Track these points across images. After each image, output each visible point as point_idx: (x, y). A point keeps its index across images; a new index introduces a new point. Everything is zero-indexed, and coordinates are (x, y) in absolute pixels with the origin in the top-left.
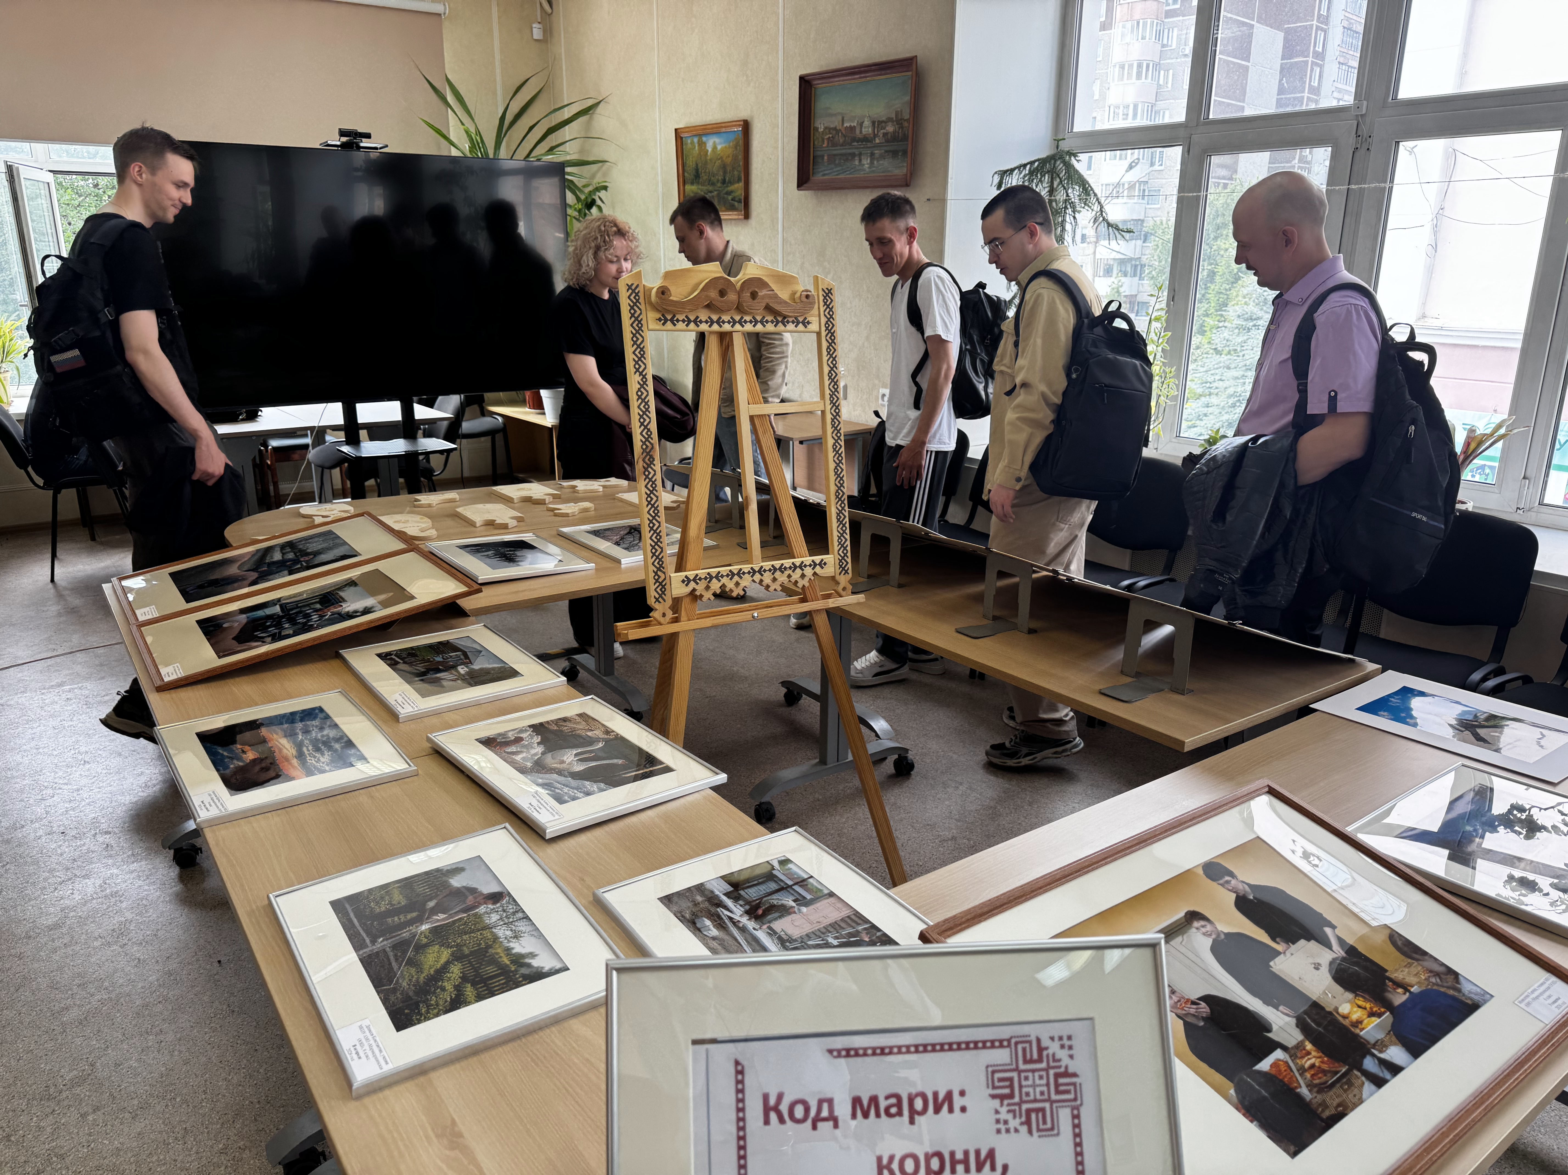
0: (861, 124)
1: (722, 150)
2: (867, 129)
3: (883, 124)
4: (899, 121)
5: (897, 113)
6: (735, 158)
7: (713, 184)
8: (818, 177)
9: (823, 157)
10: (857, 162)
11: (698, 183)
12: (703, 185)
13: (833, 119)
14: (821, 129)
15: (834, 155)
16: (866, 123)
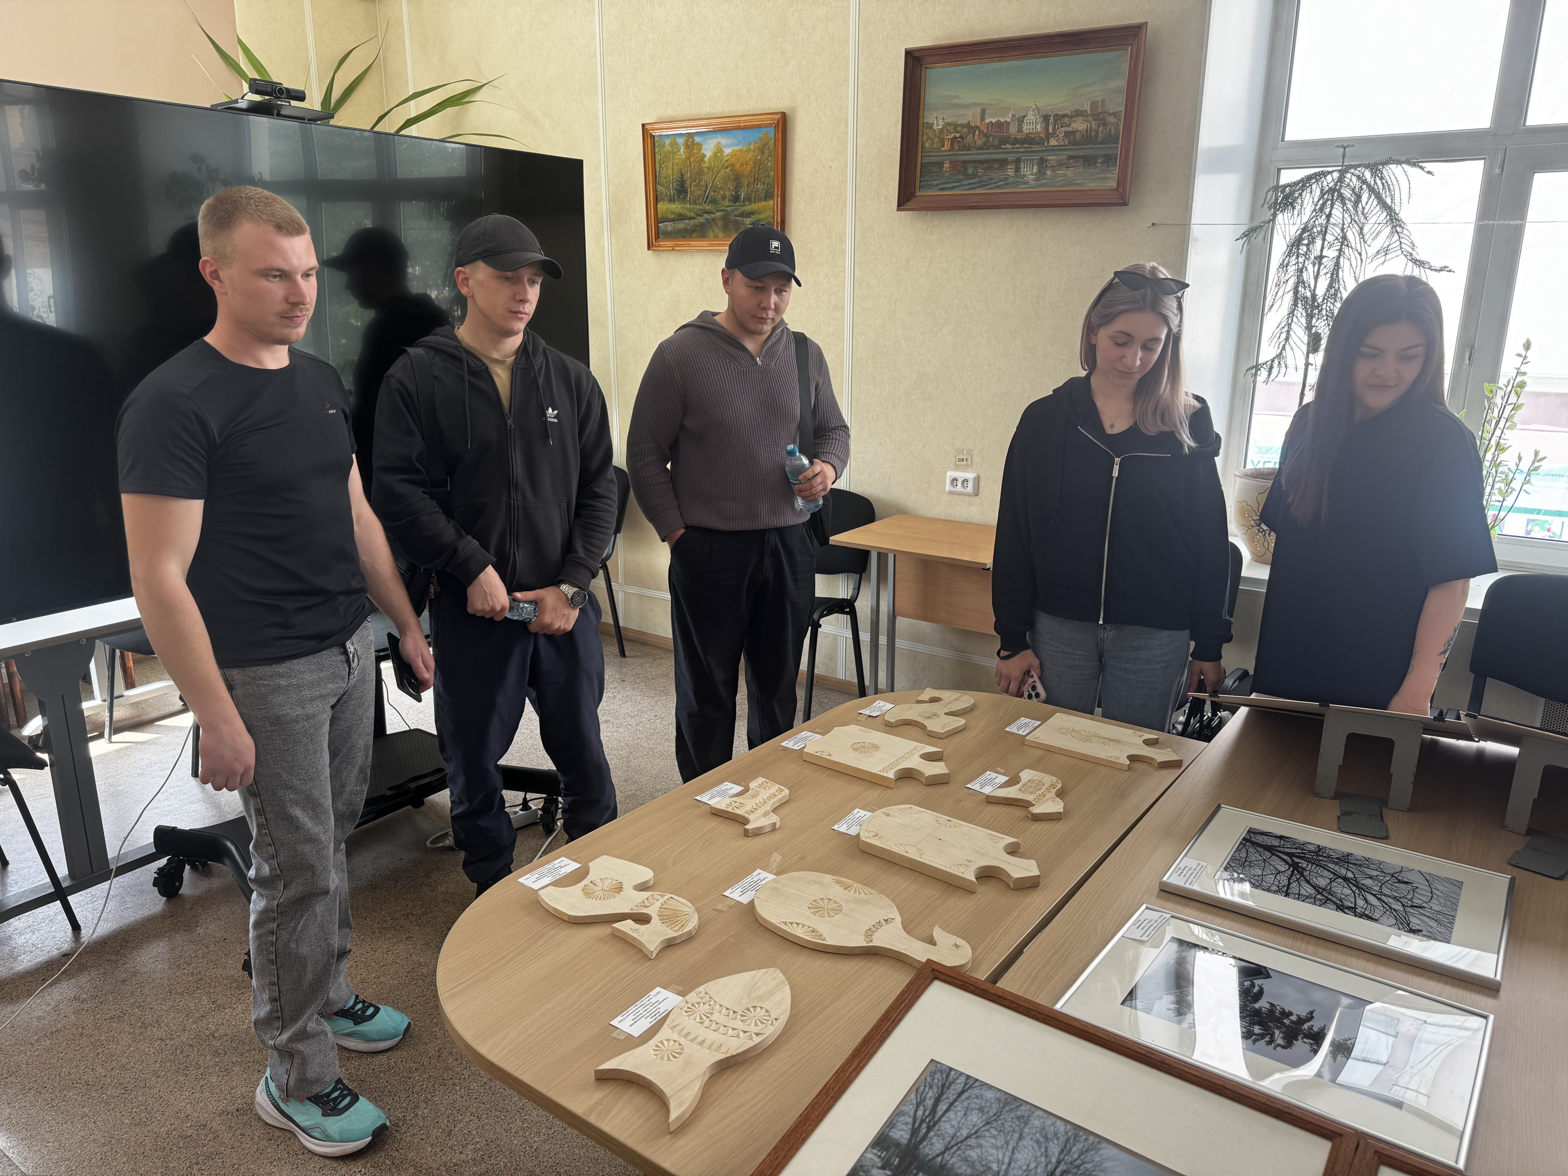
0: (1021, 120)
1: (733, 154)
2: (1033, 125)
3: (1066, 120)
4: (1098, 114)
5: (1094, 105)
6: (759, 164)
7: (714, 201)
8: (930, 194)
11: (684, 200)
12: (695, 203)
13: (962, 112)
14: (938, 125)
15: (964, 162)
16: (1031, 117)
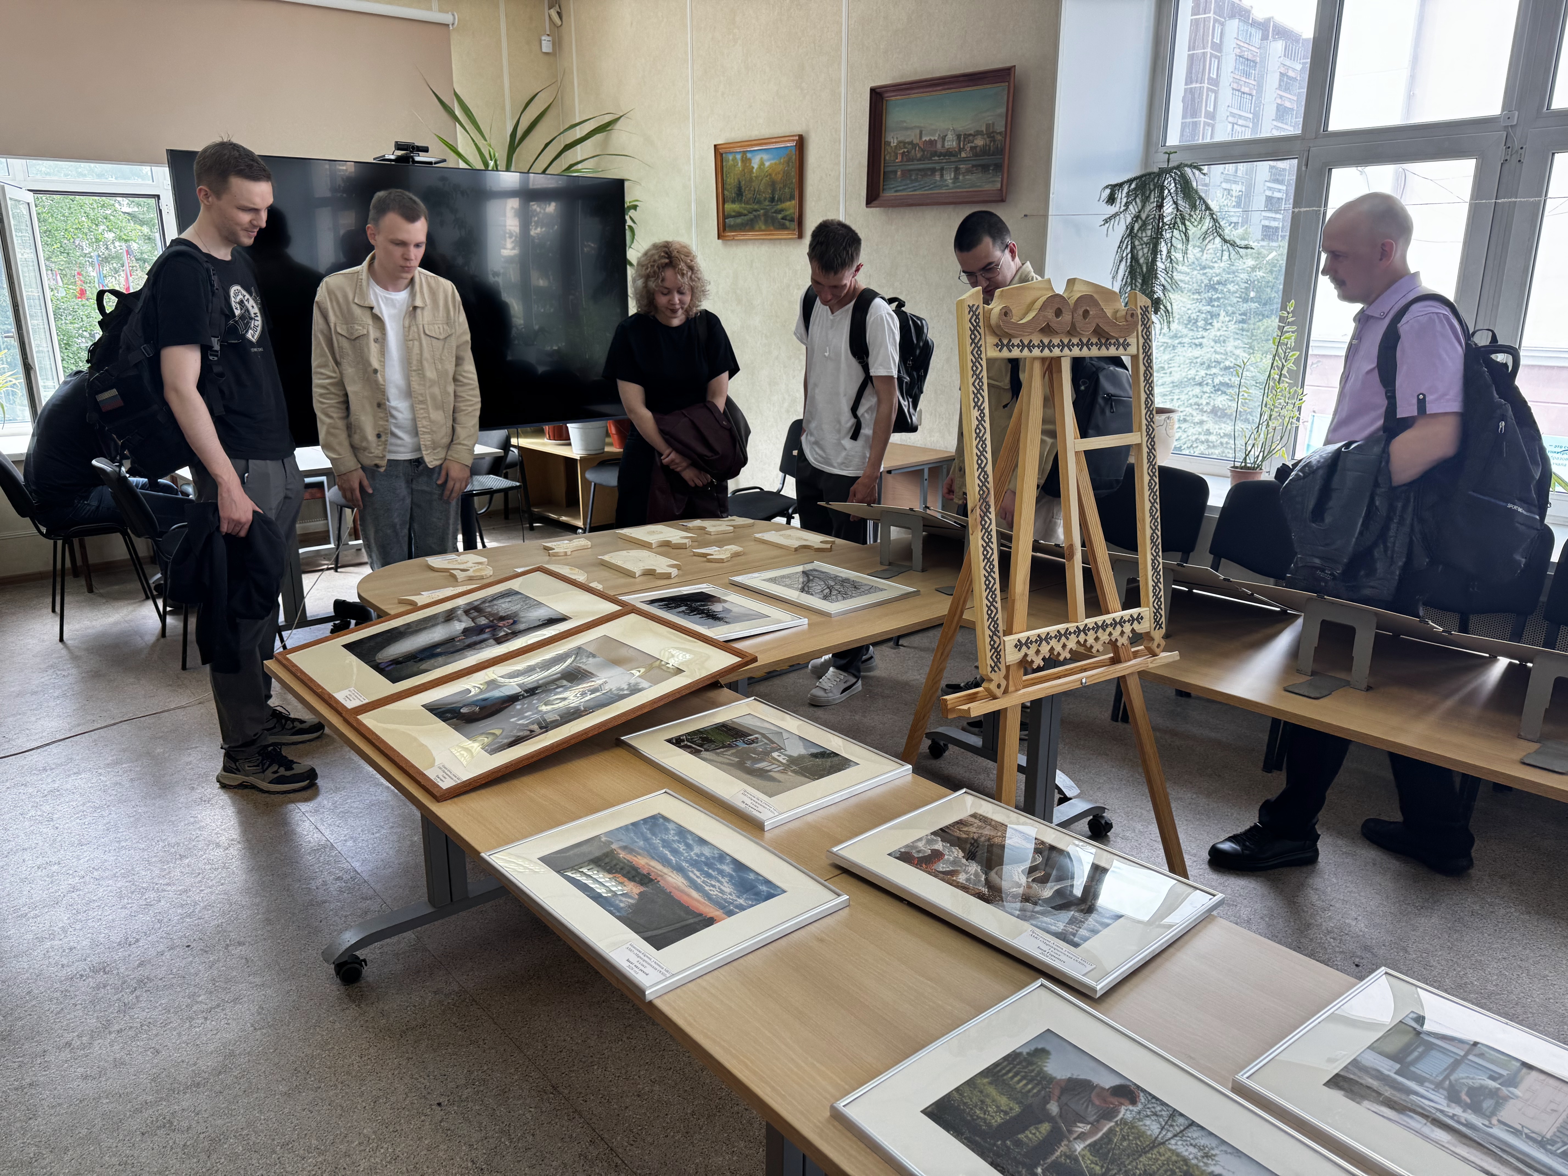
0: (944, 138)
1: (771, 166)
2: (951, 143)
3: (971, 138)
4: (990, 134)
5: (988, 126)
6: (787, 174)
7: (759, 202)
8: (889, 194)
9: (896, 172)
10: (938, 178)
11: (741, 201)
12: (747, 203)
13: (909, 132)
14: (894, 143)
15: (910, 170)
16: (950, 136)
